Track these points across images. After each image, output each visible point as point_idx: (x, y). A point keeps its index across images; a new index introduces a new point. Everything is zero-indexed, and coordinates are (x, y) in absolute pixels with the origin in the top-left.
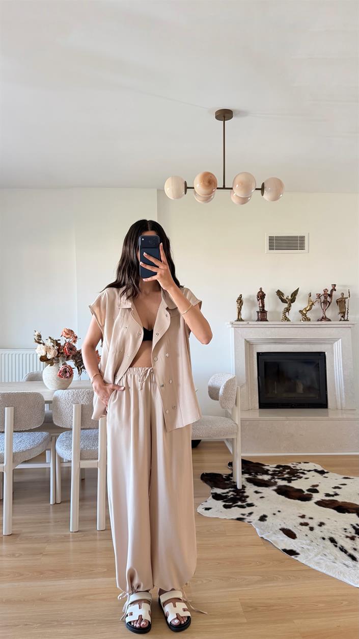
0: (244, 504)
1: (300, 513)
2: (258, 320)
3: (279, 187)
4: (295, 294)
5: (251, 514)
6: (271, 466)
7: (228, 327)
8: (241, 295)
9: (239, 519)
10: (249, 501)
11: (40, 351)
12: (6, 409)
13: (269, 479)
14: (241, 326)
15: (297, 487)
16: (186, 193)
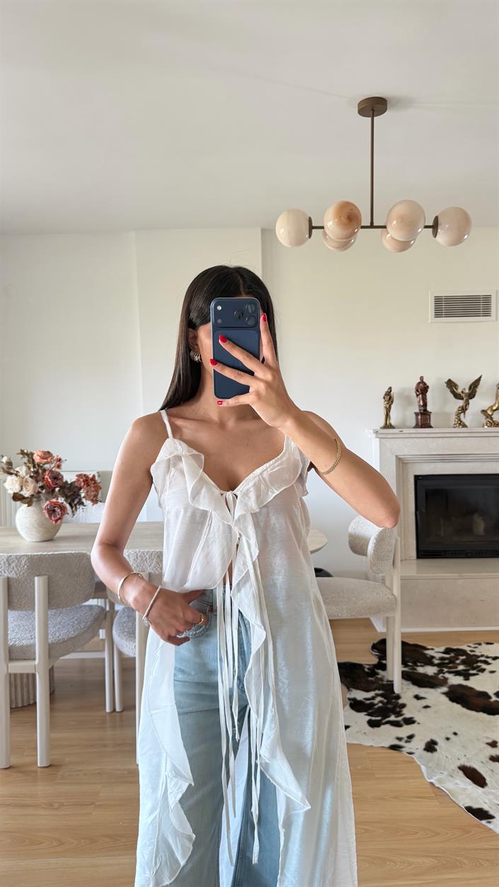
0: (400, 719)
1: (488, 738)
2: (417, 426)
3: (463, 224)
4: (475, 385)
5: (411, 737)
6: (437, 650)
7: (369, 436)
8: (390, 388)
9: (394, 747)
10: (407, 713)
12: (36, 578)
13: (435, 674)
14: (390, 436)
15: (479, 688)
16: (310, 236)
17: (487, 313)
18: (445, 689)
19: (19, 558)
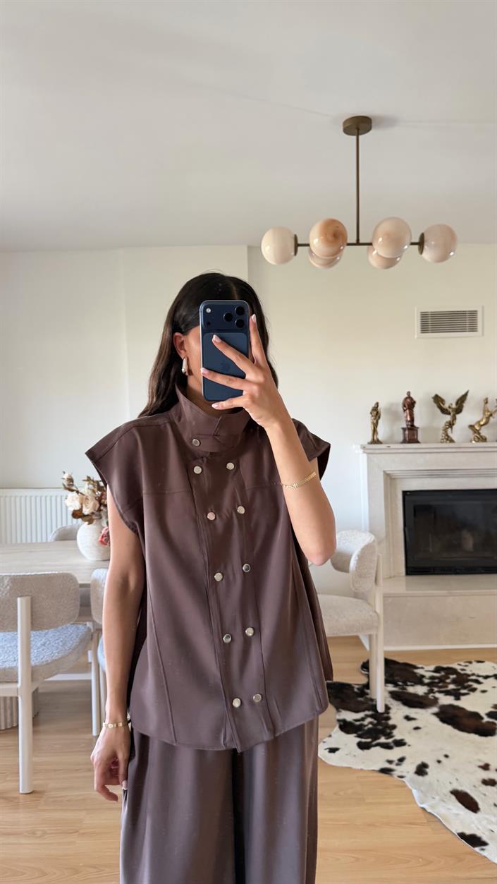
0: (390, 740)
1: (480, 760)
2: (404, 441)
3: (449, 240)
4: (462, 400)
5: (401, 760)
6: (427, 668)
7: (357, 451)
8: (377, 404)
9: (385, 771)
10: (397, 735)
11: (73, 502)
12: (19, 599)
13: (425, 693)
14: (377, 451)
15: (471, 708)
16: (296, 254)
17: (473, 328)
18: (435, 710)
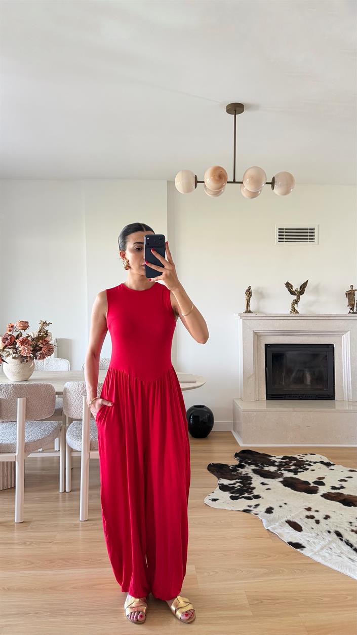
0: (251, 495)
1: (306, 506)
3: (289, 182)
4: (303, 287)
6: (277, 457)
7: (236, 318)
8: (250, 287)
9: (245, 511)
10: (255, 492)
12: (18, 399)
13: (275, 470)
14: (249, 318)
15: (303, 479)
16: (196, 188)
17: (312, 240)
18: (281, 479)
19: (7, 385)
